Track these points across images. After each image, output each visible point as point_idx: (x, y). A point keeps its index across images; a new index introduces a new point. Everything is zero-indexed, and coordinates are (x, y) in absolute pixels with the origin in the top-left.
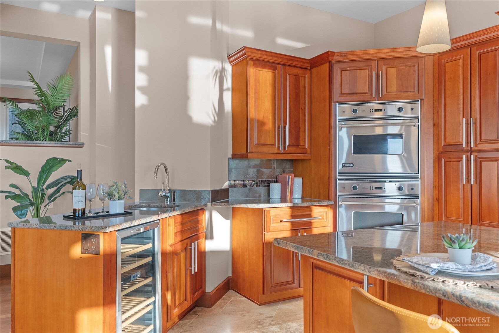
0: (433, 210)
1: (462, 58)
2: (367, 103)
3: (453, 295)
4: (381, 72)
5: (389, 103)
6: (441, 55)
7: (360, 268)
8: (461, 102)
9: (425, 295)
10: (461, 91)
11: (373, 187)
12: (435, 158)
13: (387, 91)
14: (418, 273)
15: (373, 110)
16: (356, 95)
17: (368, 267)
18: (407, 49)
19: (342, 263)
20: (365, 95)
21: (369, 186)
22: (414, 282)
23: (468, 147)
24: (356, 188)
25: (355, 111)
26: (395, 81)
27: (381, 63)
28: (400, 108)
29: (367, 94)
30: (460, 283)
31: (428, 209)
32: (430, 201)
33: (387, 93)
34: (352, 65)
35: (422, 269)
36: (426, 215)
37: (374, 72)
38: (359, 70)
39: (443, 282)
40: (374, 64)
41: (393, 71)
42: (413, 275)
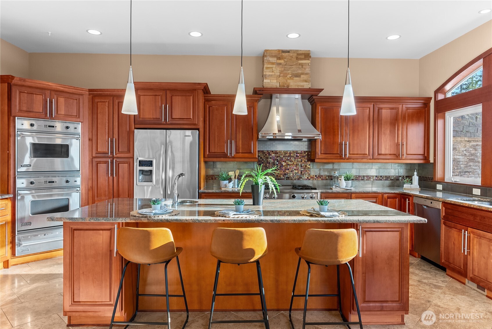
0: (88, 194)
1: (108, 102)
2: (42, 120)
3: (165, 219)
4: (53, 99)
5: (59, 122)
6: (94, 97)
7: (119, 220)
8: (107, 128)
9: (153, 223)
10: (107, 121)
11: (47, 181)
12: (90, 161)
13: (57, 113)
14: (148, 216)
15: (47, 125)
16: (32, 113)
17: (124, 218)
18: (73, 88)
19: (108, 220)
20: (40, 114)
21: (44, 181)
22: (148, 219)
23: (111, 155)
24: (34, 183)
25: (32, 125)
26: (64, 107)
27: (53, 93)
28: (67, 127)
29: (41, 114)
30: (164, 216)
31: (85, 193)
32: (87, 188)
33: (57, 115)
34: (30, 90)
35: (148, 214)
36: (84, 198)
37: (48, 99)
38: (35, 94)
39: (158, 217)
40: (48, 93)
41: (62, 100)
42: (146, 217)
